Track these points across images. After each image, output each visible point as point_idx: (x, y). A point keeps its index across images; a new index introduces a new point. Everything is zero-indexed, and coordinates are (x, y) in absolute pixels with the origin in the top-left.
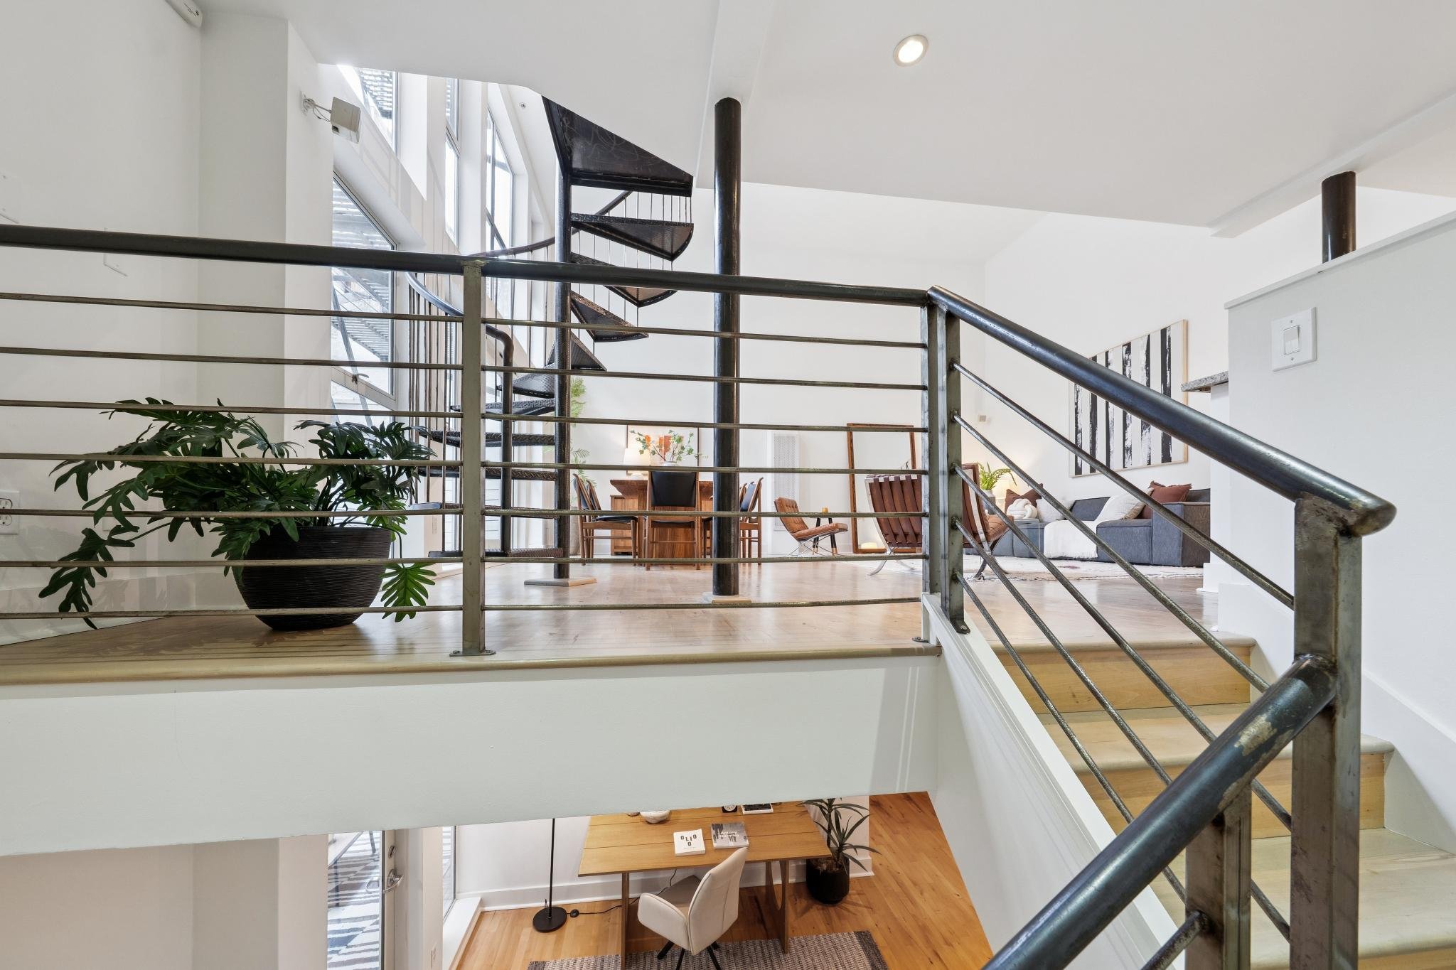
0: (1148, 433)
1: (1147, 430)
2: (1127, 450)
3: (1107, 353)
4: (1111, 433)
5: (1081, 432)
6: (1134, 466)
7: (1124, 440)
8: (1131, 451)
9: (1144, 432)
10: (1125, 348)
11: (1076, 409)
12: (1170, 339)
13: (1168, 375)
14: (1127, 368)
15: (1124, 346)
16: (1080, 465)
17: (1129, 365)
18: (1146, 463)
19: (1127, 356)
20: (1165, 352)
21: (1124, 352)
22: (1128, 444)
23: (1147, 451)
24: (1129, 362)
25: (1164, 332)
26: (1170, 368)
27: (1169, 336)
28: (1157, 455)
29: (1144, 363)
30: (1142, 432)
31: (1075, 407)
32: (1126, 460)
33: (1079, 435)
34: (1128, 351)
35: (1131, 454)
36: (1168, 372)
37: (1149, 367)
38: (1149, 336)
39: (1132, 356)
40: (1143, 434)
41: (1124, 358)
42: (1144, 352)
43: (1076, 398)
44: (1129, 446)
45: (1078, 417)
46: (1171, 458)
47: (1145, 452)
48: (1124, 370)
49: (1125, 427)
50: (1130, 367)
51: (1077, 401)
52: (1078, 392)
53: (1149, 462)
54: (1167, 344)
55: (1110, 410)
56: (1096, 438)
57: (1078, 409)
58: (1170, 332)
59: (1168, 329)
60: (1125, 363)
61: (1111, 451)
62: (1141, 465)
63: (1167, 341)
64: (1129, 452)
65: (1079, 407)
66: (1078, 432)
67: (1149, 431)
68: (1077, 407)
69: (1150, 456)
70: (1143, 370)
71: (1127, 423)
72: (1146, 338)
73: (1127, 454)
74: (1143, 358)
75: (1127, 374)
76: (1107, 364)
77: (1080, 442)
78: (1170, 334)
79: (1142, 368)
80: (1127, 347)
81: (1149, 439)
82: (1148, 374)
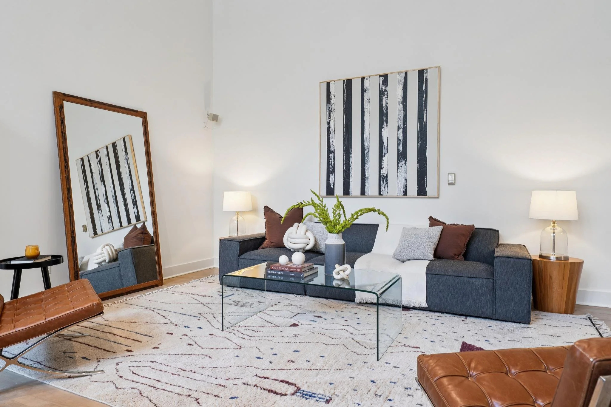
0: (404, 165)
1: (404, 162)
2: (383, 179)
3: (363, 79)
4: (367, 159)
5: (333, 152)
6: (389, 195)
7: (380, 168)
8: (387, 180)
9: (400, 164)
12: (426, 80)
13: (425, 114)
14: (384, 99)
15: (380, 76)
16: (332, 186)
17: (386, 96)
18: (402, 193)
19: (384, 88)
20: (422, 91)
21: (381, 83)
22: (384, 172)
23: (403, 182)
24: (386, 93)
25: (421, 73)
26: (426, 108)
27: (426, 78)
28: (413, 188)
29: (400, 99)
30: (398, 163)
31: (325, 126)
32: (382, 188)
33: (331, 155)
34: (385, 83)
35: (387, 183)
36: (425, 112)
37: (406, 102)
38: (406, 73)
39: (388, 88)
40: (399, 165)
41: (381, 88)
42: (401, 87)
43: (328, 117)
44: (385, 175)
45: (330, 137)
46: (426, 191)
47: (401, 183)
48: (381, 100)
49: (381, 156)
50: (387, 99)
51: (330, 121)
52: (330, 111)
53: (405, 193)
54: (424, 85)
55: (366, 136)
56: (350, 162)
57: (331, 129)
58: (427, 74)
59: (425, 71)
60: (382, 93)
61: (366, 176)
62: (396, 194)
63: (424, 82)
64: (385, 180)
65: (332, 127)
66: (330, 151)
67: (405, 164)
68: (329, 127)
69: (406, 188)
70: (400, 105)
71: (383, 152)
72: (404, 74)
73: (383, 182)
74: (400, 93)
75: (384, 105)
76: (363, 91)
77: (332, 163)
78: (427, 76)
79: (399, 102)
80: (383, 78)
81: (406, 171)
82: (405, 110)
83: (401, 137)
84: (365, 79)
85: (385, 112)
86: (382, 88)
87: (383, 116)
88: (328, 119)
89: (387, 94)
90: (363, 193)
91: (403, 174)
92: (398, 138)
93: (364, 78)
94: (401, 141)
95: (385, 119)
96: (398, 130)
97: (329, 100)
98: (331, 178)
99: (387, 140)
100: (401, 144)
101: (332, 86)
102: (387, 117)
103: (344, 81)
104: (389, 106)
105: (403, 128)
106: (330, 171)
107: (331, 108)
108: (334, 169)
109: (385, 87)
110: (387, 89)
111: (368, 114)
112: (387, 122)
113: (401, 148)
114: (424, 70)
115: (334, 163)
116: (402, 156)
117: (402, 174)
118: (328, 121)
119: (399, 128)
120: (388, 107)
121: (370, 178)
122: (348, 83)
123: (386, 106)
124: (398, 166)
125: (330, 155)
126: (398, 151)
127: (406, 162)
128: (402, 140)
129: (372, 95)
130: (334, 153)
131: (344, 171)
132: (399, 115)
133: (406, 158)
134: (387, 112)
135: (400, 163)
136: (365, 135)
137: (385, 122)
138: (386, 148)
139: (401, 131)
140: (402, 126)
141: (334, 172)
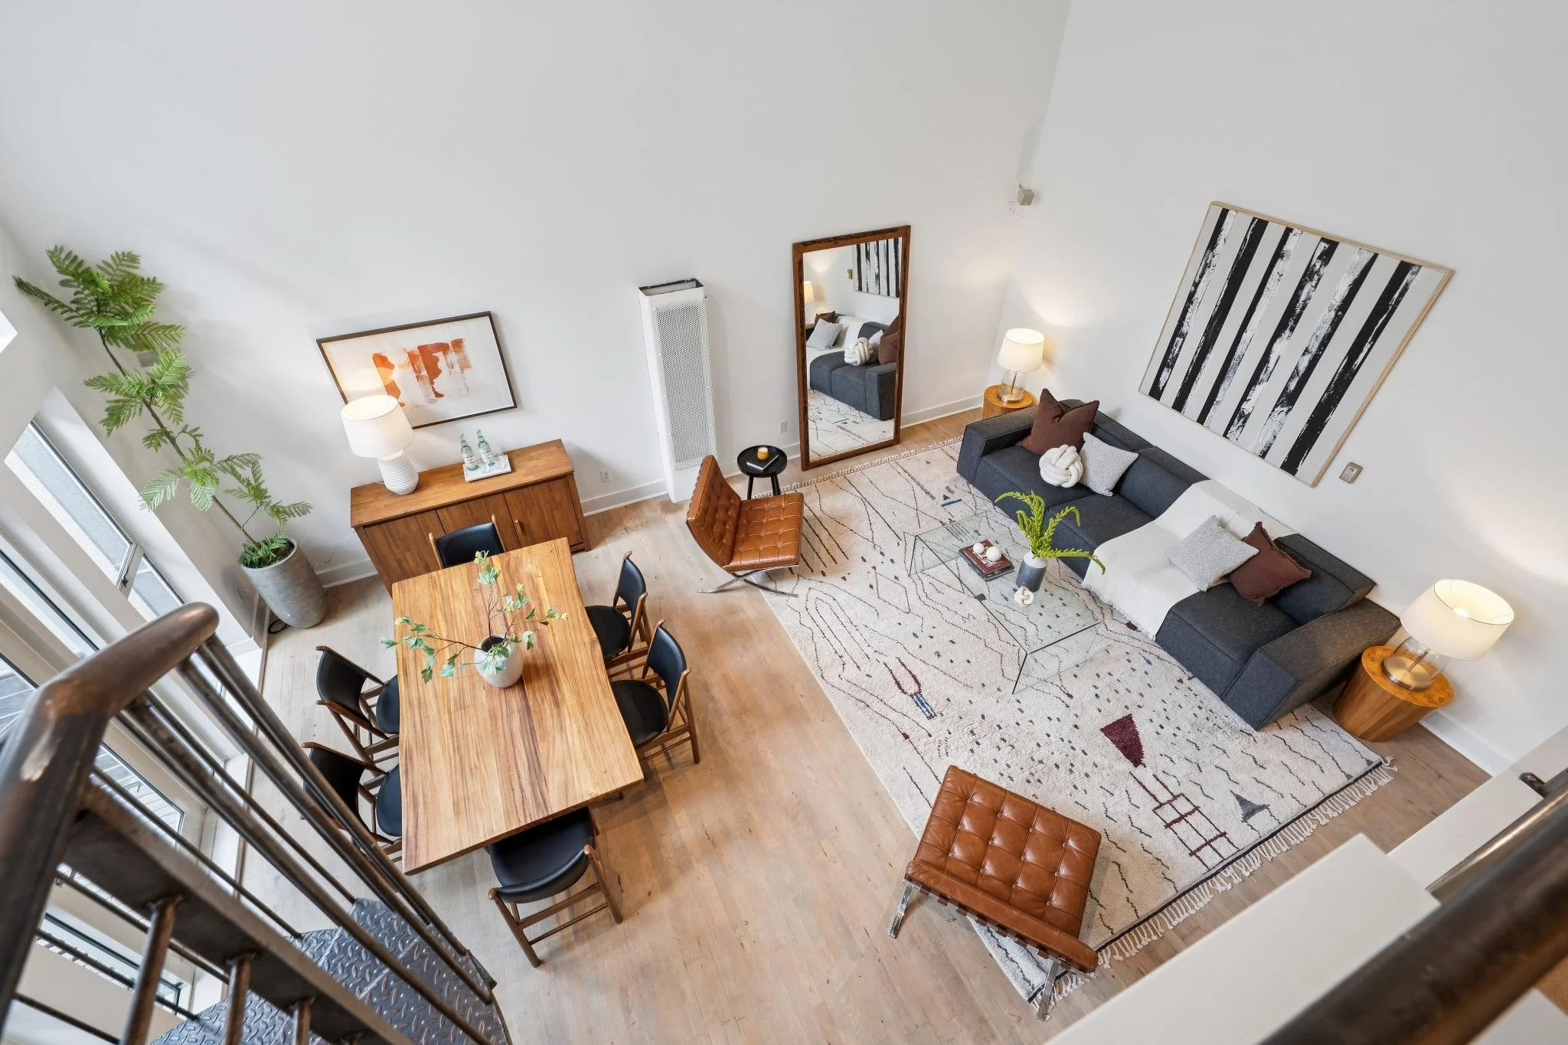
0: (1283, 414)
1: (1285, 409)
2: (1240, 416)
3: (1288, 231)
4: (1230, 374)
5: (1184, 336)
6: (1237, 442)
7: (1244, 398)
8: (1245, 422)
9: (1279, 409)
10: (1323, 245)
11: (1191, 295)
12: (1405, 289)
13: (1366, 349)
14: (1308, 287)
15: (1323, 240)
16: (1161, 386)
17: (1313, 283)
18: (1258, 451)
19: (1318, 265)
21: (1318, 254)
22: (1247, 407)
23: (1269, 438)
24: (1316, 277)
26: (1375, 339)
27: (1407, 285)
28: (1280, 453)
29: (1337, 300)
30: (1276, 406)
31: (1189, 288)
32: (1233, 428)
33: (1179, 340)
34: (1326, 256)
35: (1243, 426)
36: (1367, 346)
37: (1344, 313)
38: (1375, 256)
39: (1325, 271)
40: (1276, 410)
41: (1313, 263)
42: (1351, 279)
43: (1199, 274)
44: (1246, 413)
45: (1189, 309)
46: (1297, 470)
47: (1264, 437)
48: (1301, 287)
49: (1254, 381)
50: (1313, 289)
51: (1199, 282)
52: (1207, 266)
53: (1263, 455)
54: (1396, 296)
55: (1245, 337)
56: (1203, 365)
57: (1195, 297)
58: (1413, 276)
59: (1414, 269)
60: (1309, 274)
61: (1217, 399)
62: (1250, 448)
63: (1399, 291)
64: (1242, 420)
65: (1198, 295)
66: (1178, 332)
67: (1287, 413)
68: (1195, 291)
69: (1269, 448)
70: (1330, 311)
71: (1261, 377)
72: (1368, 256)
73: (1239, 421)
74: (1343, 290)
75: (1303, 298)
76: (1279, 254)
77: (1176, 352)
78: (1412, 281)
79: (1332, 305)
80: (1327, 246)
81: (1281, 424)
82: (1335, 324)
83: (1302, 369)
84: (1295, 232)
85: (1298, 311)
86: (1315, 265)
87: (1290, 318)
88: (1198, 277)
89: (1319, 280)
90: (1202, 416)
91: (1276, 427)
92: (1296, 368)
93: (1292, 229)
94: (1298, 375)
95: (1291, 324)
96: (1304, 354)
97: (1212, 244)
98: (1165, 374)
99: (1277, 361)
100: (1297, 379)
101: (1229, 220)
102: (1296, 322)
103: (1254, 219)
104: (1310, 303)
105: (1314, 353)
106: (1168, 363)
107: (1211, 261)
108: (1175, 362)
109: (1321, 266)
110: (1322, 271)
111: (1267, 301)
112: (1292, 330)
113: (1292, 386)
114: (1413, 265)
115: (1178, 354)
116: (1289, 398)
117: (1273, 425)
118: (1197, 280)
119: (1307, 351)
120: (1306, 305)
121: (1222, 405)
122: (1259, 227)
123: (1305, 301)
124: (1273, 410)
125: (1177, 339)
126: (1286, 388)
127: (1289, 411)
128: (1300, 374)
129: (1290, 270)
130: (1184, 338)
131: (1188, 373)
132: (1319, 328)
133: (1293, 405)
134: (1301, 314)
136: (1244, 334)
137: (1288, 329)
138: (1269, 372)
139: (1308, 357)
140: (1314, 350)
141: (1172, 367)
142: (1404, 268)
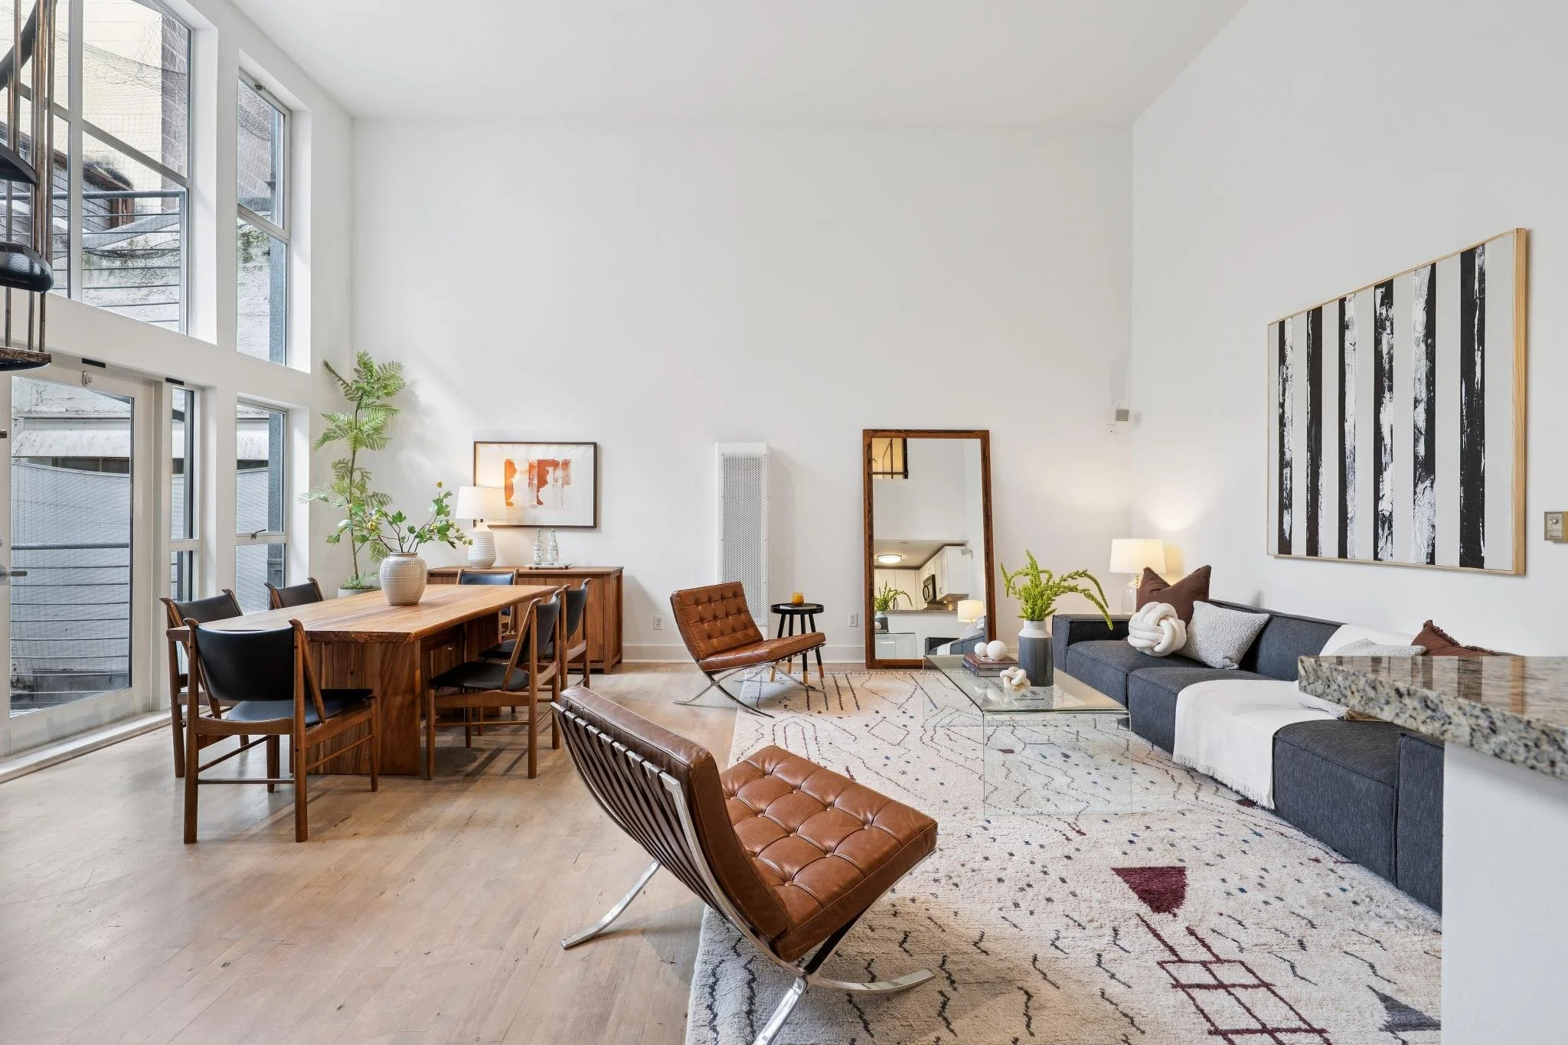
0: (1429, 490)
1: (1428, 483)
2: (1382, 522)
3: (1342, 302)
4: (1350, 477)
5: (1289, 465)
6: (1394, 560)
7: (1377, 498)
8: (1390, 527)
9: (1421, 487)
10: (1379, 291)
11: (1282, 417)
12: (1482, 274)
13: (1478, 360)
14: (1385, 338)
15: (1377, 287)
16: (1287, 535)
17: (1388, 330)
18: (1423, 557)
19: (1384, 312)
20: (1472, 305)
21: (1378, 302)
22: (1384, 506)
23: (1426, 531)
24: (1388, 324)
26: (1482, 343)
27: (1481, 269)
28: (1450, 548)
29: (1420, 330)
30: (1416, 485)
31: (1277, 411)
32: (1381, 543)
33: (1287, 471)
34: (1387, 299)
35: (1391, 533)
36: (1478, 354)
37: (1434, 338)
38: (1433, 266)
39: (1392, 312)
40: (1418, 490)
41: (1378, 314)
42: (1421, 303)
43: (1281, 393)
44: (1387, 514)
45: (1285, 433)
46: (1483, 558)
47: (1421, 533)
48: (1378, 342)
49: (1379, 469)
50: (1391, 336)
51: (1284, 400)
52: (1285, 380)
53: (1431, 558)
54: (1476, 287)
55: (1348, 426)
56: (1320, 484)
57: (1286, 417)
58: (1483, 257)
59: (1479, 251)
60: (1380, 325)
61: (1349, 516)
62: (1412, 561)
63: (1477, 279)
64: (1386, 525)
65: (1288, 413)
66: (1284, 464)
67: (1432, 487)
68: (1284, 412)
69: (1433, 545)
70: (1418, 346)
71: (1384, 461)
72: (1427, 271)
73: (1383, 530)
74: (1420, 317)
75: (1385, 350)
76: (1343, 327)
77: (1288, 487)
78: (1483, 262)
79: (1418, 339)
80: (1383, 290)
81: (1432, 505)
82: (1431, 355)
83: (1422, 424)
84: (1348, 300)
85: (1387, 366)
86: (1381, 314)
87: (1383, 378)
88: (1281, 396)
89: (1392, 324)
90: (1343, 553)
91: (1428, 513)
92: (1415, 427)
93: (1345, 299)
94: (1421, 433)
95: (1386, 384)
96: (1415, 407)
97: (1283, 358)
98: (1286, 517)
99: (1392, 432)
100: (1422, 440)
101: (1288, 328)
102: (1391, 379)
103: (1308, 312)
104: (1395, 352)
105: (1425, 400)
106: (1285, 505)
107: (1287, 375)
108: (1291, 500)
109: (1387, 311)
110: (1391, 314)
111: (1353, 377)
112: (1391, 389)
113: (1421, 450)
114: (1475, 248)
115: (1291, 488)
116: (1425, 467)
117: (1423, 512)
118: (1281, 401)
119: (1416, 402)
120: (1392, 356)
121: (1356, 520)
122: (1316, 316)
123: (1389, 353)
124: (1415, 493)
125: (1285, 471)
126: (1416, 457)
127: (1432, 483)
128: (1423, 431)
129: (1361, 334)
130: (1291, 467)
131: (1308, 503)
132: (1416, 371)
133: (1433, 472)
134: (1391, 367)
135: (1420, 485)
136: (1346, 424)
137: (1386, 391)
138: (1388, 450)
139: (1422, 407)
140: (1423, 396)
141: (1291, 505)
142: (1468, 258)
